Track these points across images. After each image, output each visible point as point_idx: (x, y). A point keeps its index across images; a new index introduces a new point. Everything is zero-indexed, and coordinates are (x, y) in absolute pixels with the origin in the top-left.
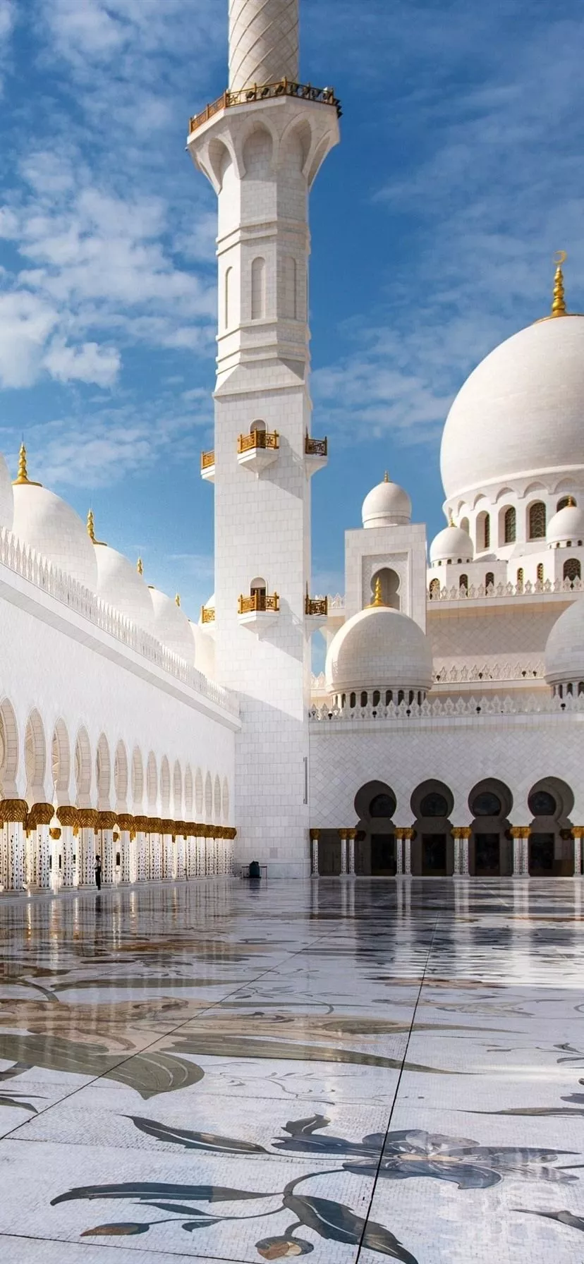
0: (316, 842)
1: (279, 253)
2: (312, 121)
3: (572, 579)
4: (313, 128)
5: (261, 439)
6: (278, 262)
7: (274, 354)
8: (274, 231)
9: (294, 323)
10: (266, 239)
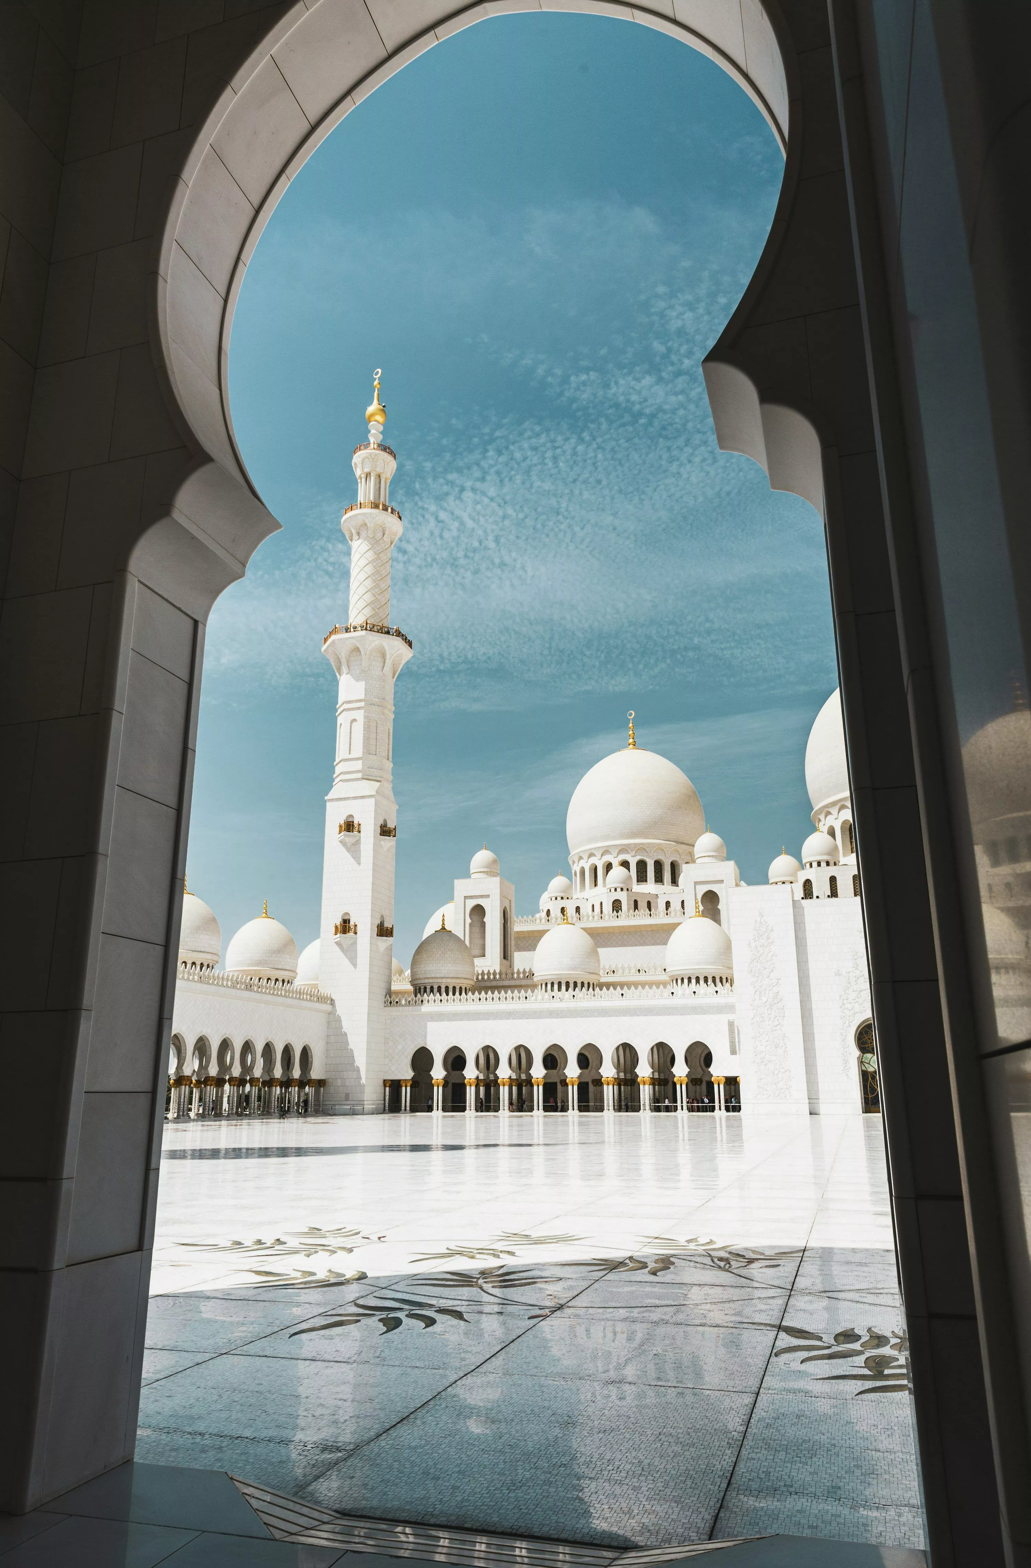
0: (387, 1089)
1: (365, 717)
2: (384, 644)
3: (617, 912)
4: (386, 648)
5: (349, 826)
6: (364, 722)
7: (359, 775)
8: (362, 704)
9: (374, 757)
10: (359, 708)
